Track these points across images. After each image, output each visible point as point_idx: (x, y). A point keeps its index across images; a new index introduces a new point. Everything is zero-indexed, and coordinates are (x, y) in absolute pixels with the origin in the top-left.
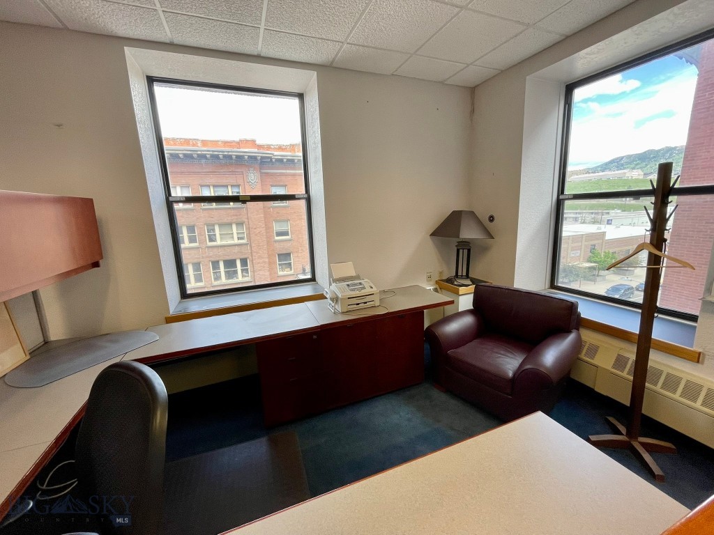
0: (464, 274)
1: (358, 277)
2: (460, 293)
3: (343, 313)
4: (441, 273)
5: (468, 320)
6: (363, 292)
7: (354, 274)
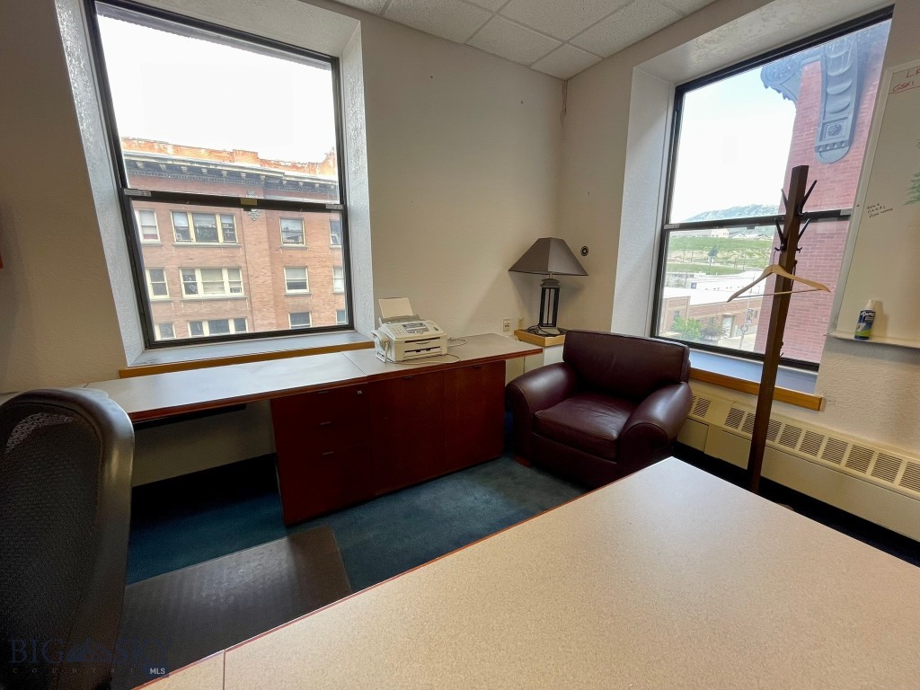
0: (550, 322)
1: (416, 318)
2: (546, 345)
3: (398, 362)
4: (521, 321)
5: (557, 376)
6: (426, 335)
7: (411, 314)
